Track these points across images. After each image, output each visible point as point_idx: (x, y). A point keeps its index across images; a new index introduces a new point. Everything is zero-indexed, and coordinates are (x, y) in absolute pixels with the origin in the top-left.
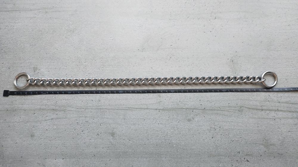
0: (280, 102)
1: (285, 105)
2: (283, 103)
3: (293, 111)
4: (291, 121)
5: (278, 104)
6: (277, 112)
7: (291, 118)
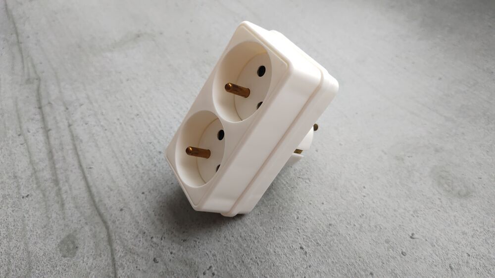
0: (71, 127)
1: (67, 138)
2: (71, 131)
3: (55, 157)
4: (22, 164)
5: (63, 125)
6: (41, 131)
7: (31, 162)
